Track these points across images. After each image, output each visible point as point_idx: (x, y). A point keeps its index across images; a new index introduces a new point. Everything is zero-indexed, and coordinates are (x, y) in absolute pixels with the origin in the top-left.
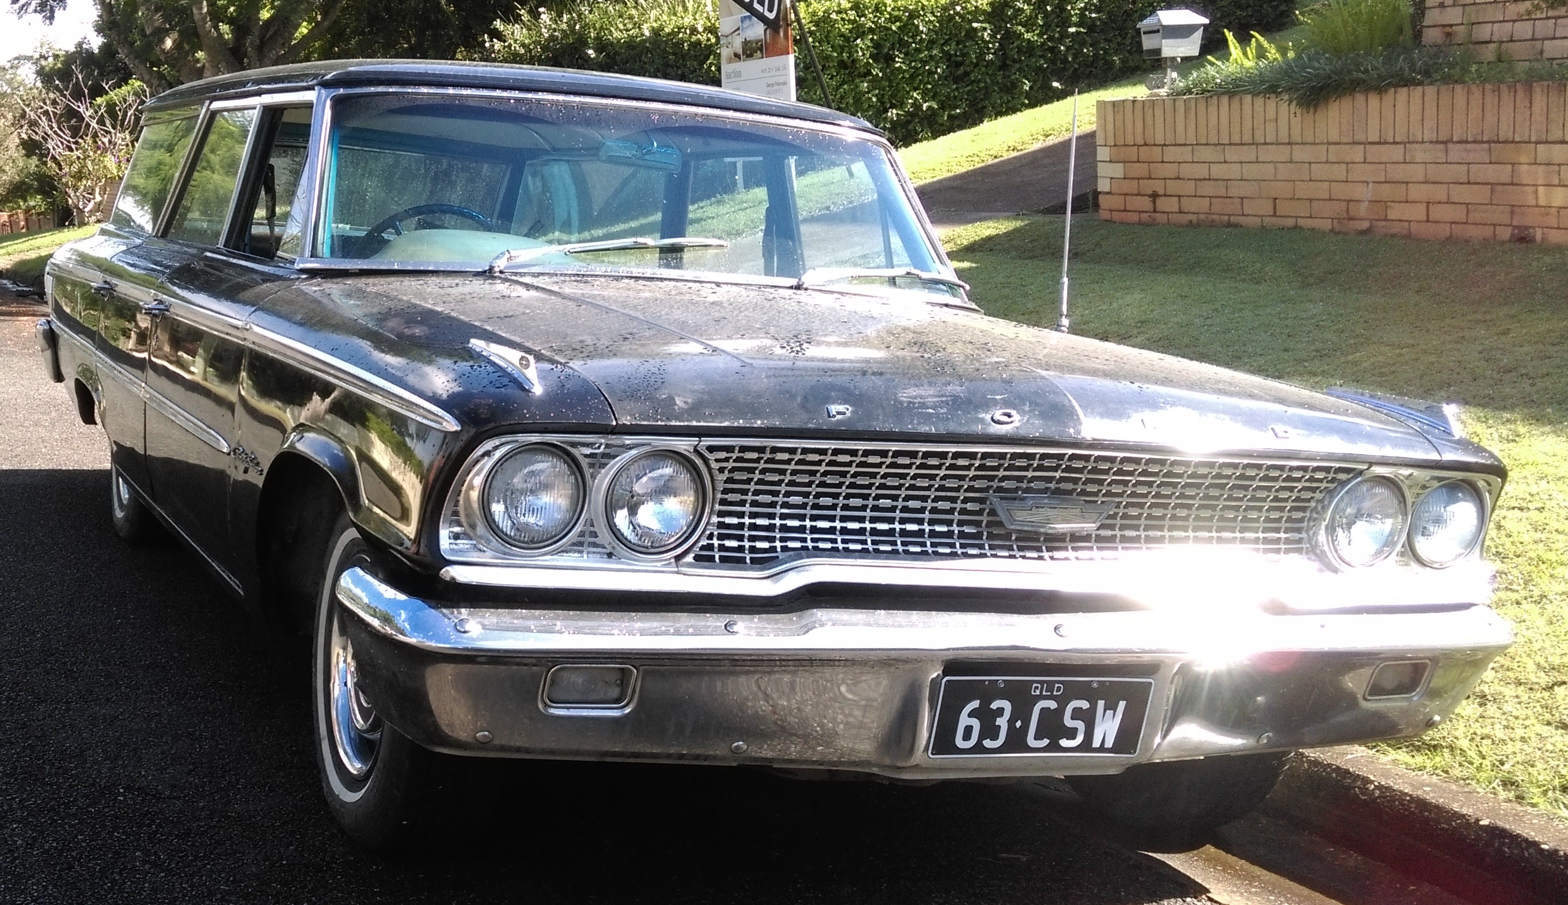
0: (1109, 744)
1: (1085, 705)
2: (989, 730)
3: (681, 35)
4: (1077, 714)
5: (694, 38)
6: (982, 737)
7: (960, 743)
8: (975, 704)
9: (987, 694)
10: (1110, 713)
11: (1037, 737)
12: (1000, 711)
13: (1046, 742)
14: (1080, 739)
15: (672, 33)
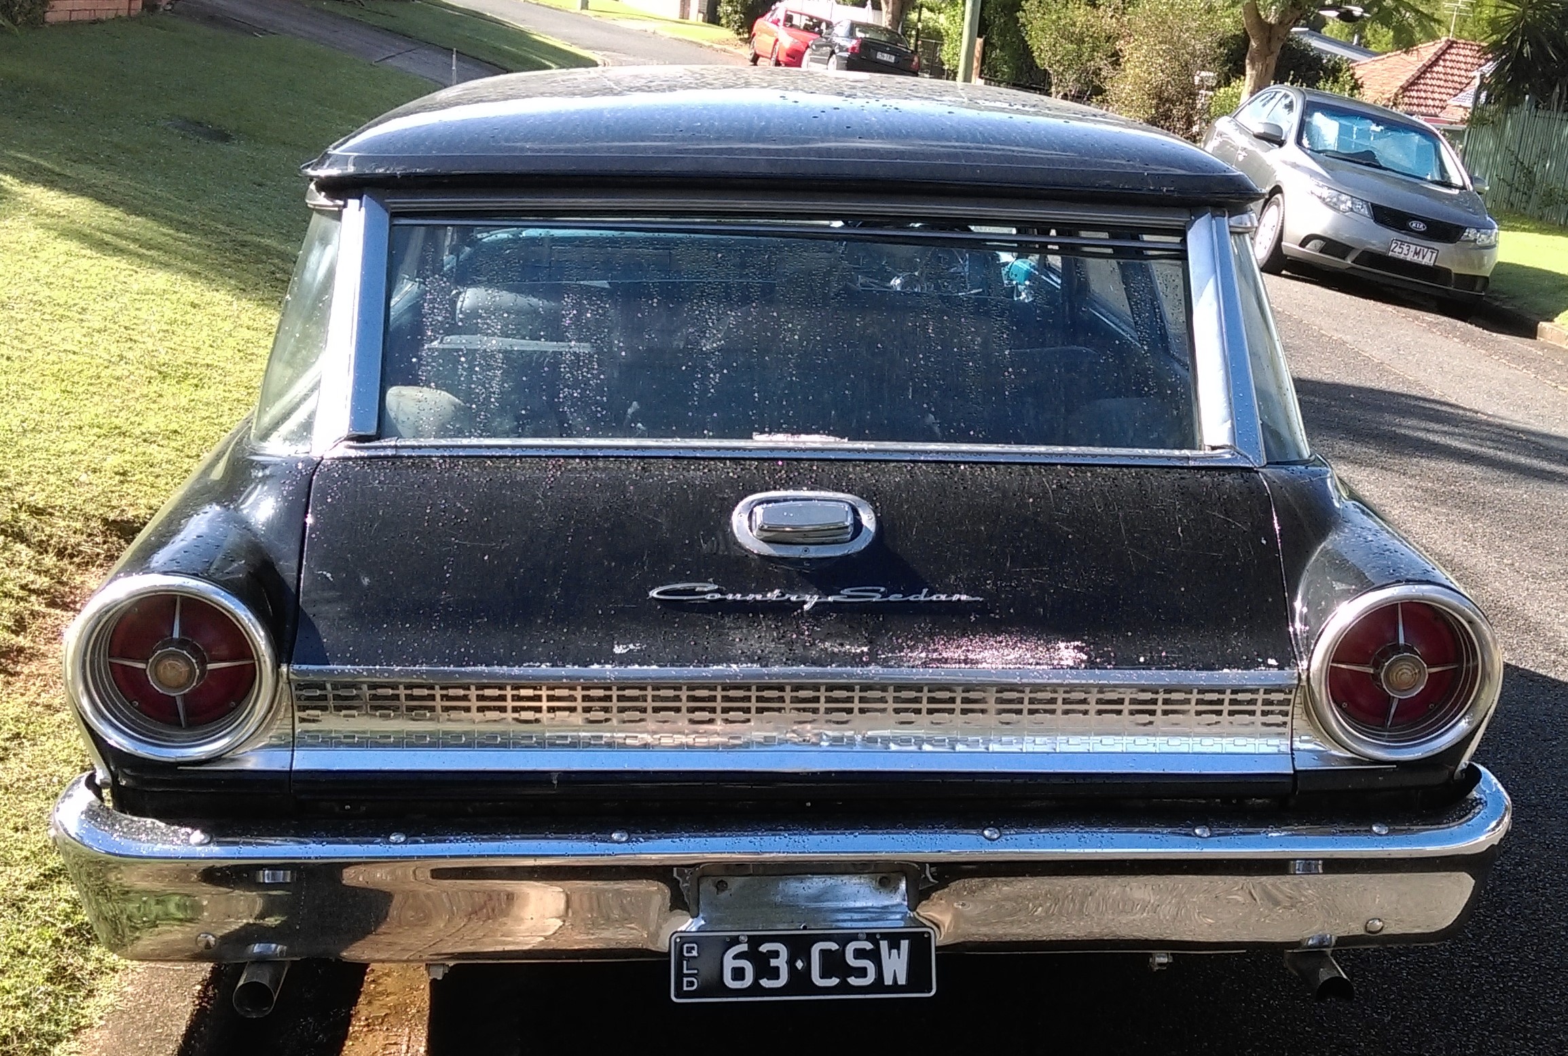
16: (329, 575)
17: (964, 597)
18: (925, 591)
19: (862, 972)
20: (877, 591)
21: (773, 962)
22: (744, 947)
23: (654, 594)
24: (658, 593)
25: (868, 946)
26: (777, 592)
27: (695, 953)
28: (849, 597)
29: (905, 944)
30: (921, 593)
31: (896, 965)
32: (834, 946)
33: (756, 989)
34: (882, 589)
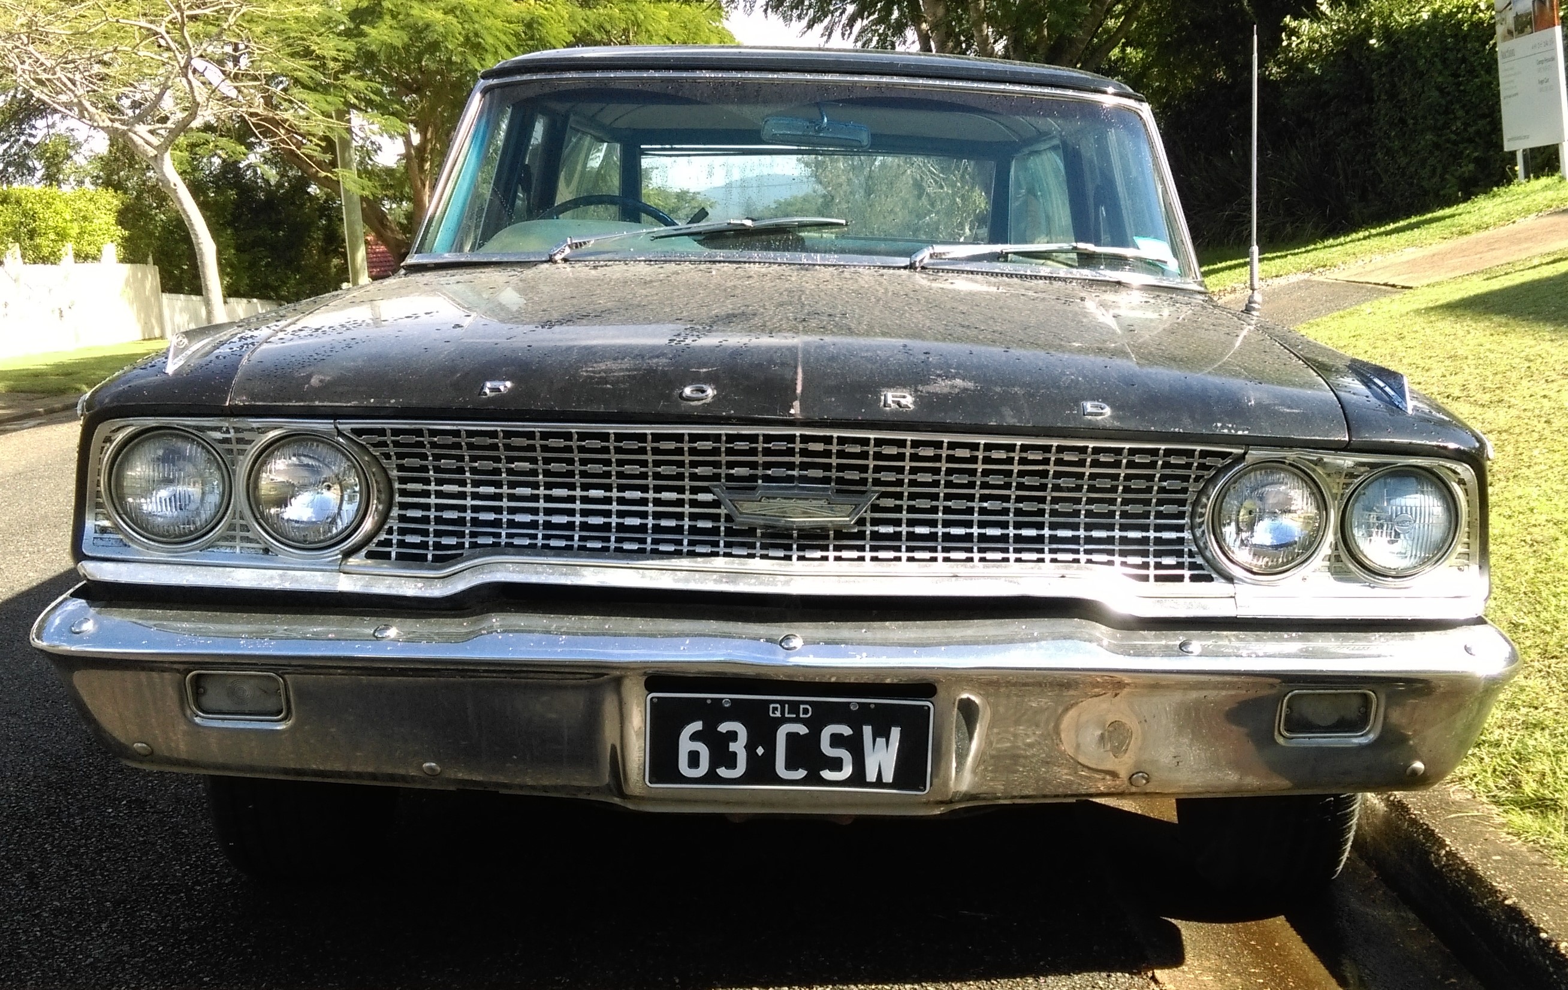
0: (888, 777)
1: (846, 730)
2: (722, 756)
3: (1460, 16)
4: (837, 741)
5: (1475, 18)
6: (714, 764)
7: (684, 768)
8: (697, 726)
9: (713, 714)
10: (881, 741)
11: (790, 766)
12: (733, 736)
13: (801, 774)
14: (847, 771)
15: (1451, 15)
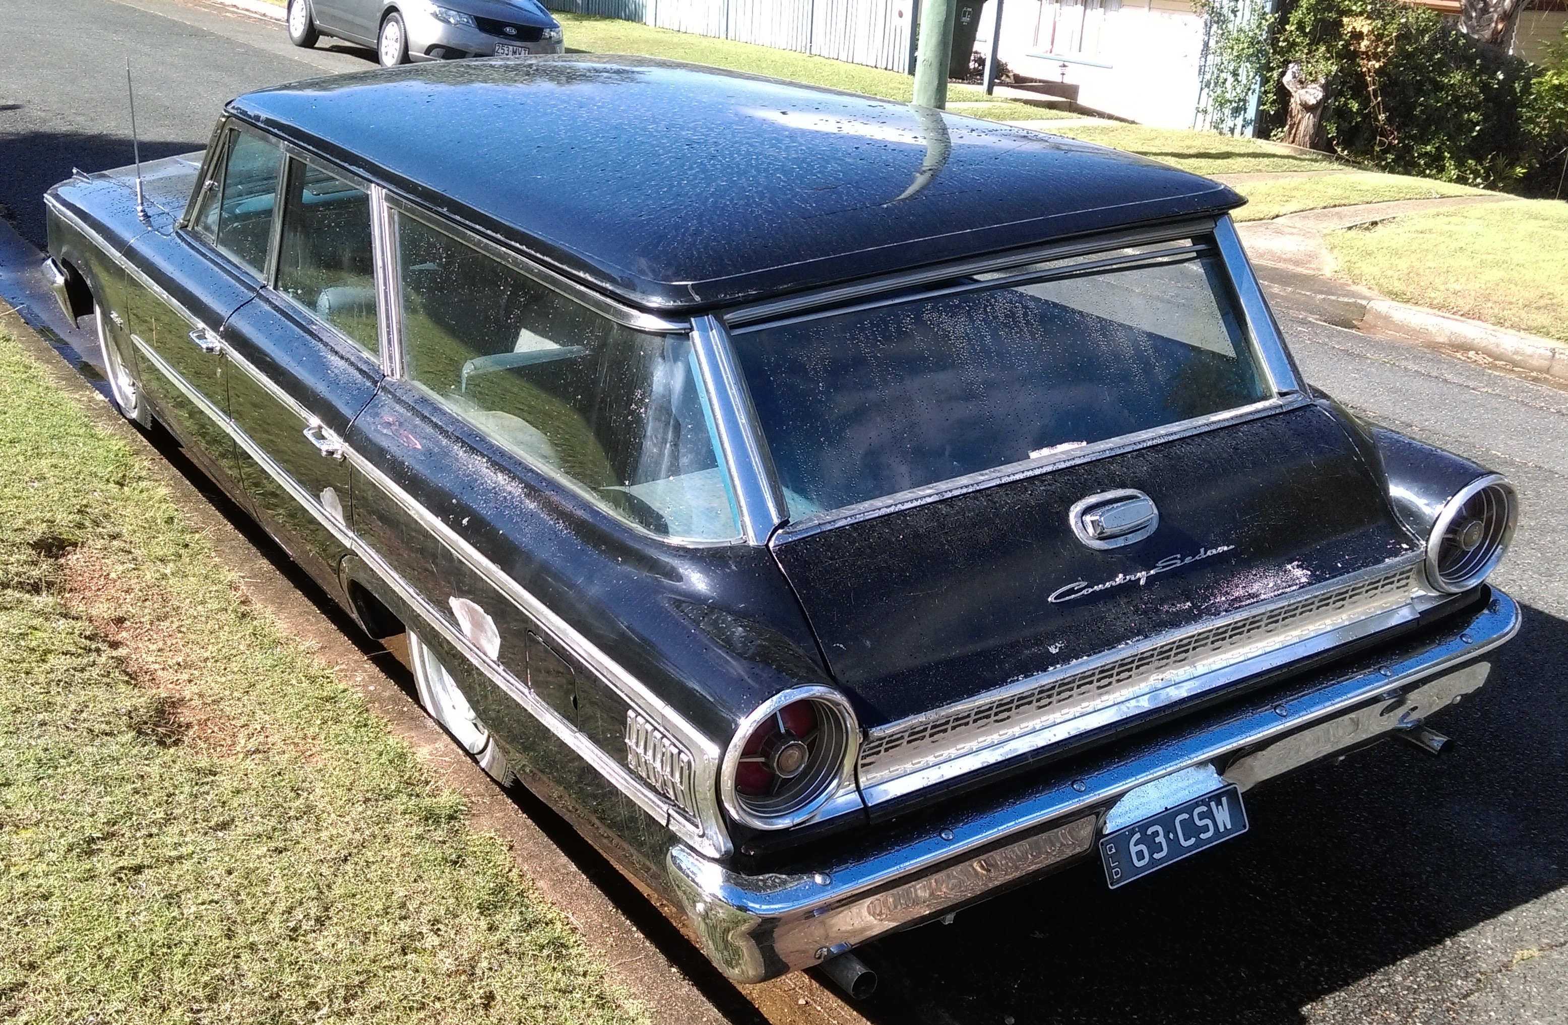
16: (841, 646)
17: (1226, 548)
18: (1202, 550)
19: (1206, 829)
20: (1176, 558)
21: (1157, 840)
22: (1137, 836)
23: (1051, 599)
24: (1055, 599)
25: (1205, 809)
26: (1121, 576)
27: (1114, 850)
28: (1164, 567)
29: (1224, 800)
30: (1199, 552)
31: (1223, 816)
32: (1186, 816)
33: (1153, 862)
34: (1179, 556)
